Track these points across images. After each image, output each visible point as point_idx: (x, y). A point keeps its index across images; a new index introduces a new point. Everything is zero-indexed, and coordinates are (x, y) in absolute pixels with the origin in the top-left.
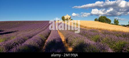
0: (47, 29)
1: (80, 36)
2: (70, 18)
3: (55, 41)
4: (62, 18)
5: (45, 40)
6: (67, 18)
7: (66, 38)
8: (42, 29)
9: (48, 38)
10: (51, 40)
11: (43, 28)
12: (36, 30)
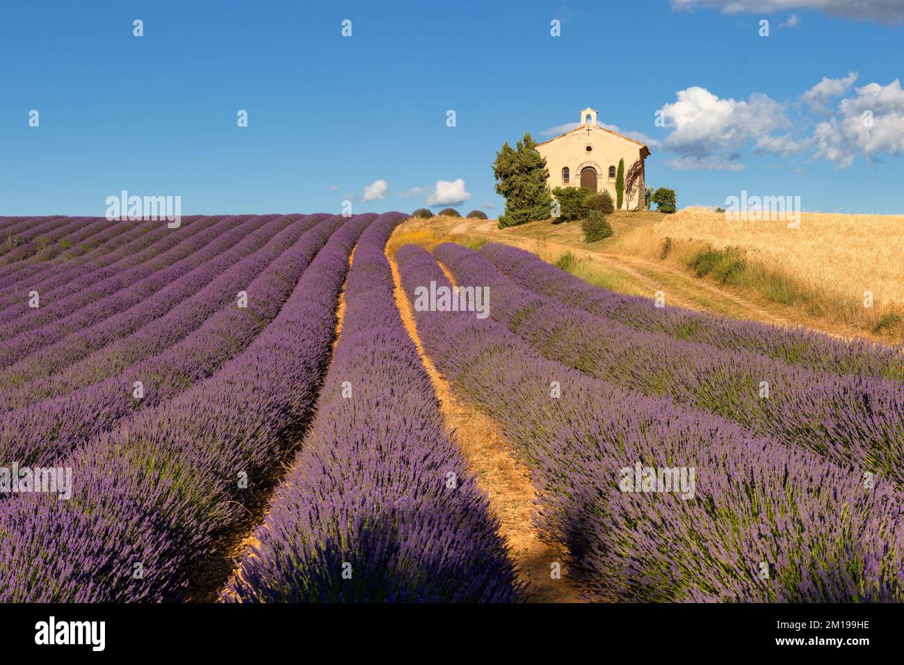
0: (248, 356)
1: (796, 468)
2: (638, 171)
3: (394, 549)
4: (502, 174)
5: (229, 533)
6: (589, 174)
7: (560, 501)
8: (173, 354)
9: (279, 499)
10: (313, 539)
11: (189, 342)
12: (69, 374)
